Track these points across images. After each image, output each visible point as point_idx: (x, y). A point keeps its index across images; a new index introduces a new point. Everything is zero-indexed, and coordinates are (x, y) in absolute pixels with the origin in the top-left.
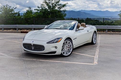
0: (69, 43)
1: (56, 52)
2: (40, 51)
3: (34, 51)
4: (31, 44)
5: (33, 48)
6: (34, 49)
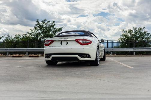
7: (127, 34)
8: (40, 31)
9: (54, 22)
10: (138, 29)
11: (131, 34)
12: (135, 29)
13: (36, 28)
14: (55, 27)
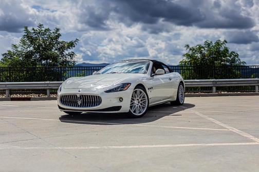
0: (141, 92)
1: (121, 107)
2: (92, 106)
3: (81, 107)
4: (76, 96)
5: (79, 103)
6: (81, 104)
7: (194, 53)
8: (31, 48)
9: (58, 30)
10: (214, 45)
11: (201, 53)
12: (209, 45)
13: (23, 42)
14: (60, 40)
